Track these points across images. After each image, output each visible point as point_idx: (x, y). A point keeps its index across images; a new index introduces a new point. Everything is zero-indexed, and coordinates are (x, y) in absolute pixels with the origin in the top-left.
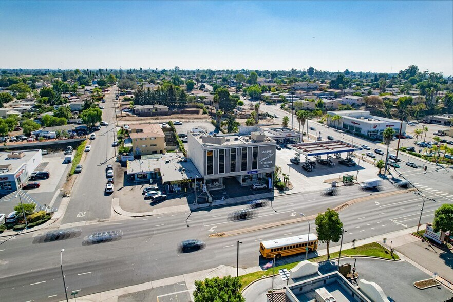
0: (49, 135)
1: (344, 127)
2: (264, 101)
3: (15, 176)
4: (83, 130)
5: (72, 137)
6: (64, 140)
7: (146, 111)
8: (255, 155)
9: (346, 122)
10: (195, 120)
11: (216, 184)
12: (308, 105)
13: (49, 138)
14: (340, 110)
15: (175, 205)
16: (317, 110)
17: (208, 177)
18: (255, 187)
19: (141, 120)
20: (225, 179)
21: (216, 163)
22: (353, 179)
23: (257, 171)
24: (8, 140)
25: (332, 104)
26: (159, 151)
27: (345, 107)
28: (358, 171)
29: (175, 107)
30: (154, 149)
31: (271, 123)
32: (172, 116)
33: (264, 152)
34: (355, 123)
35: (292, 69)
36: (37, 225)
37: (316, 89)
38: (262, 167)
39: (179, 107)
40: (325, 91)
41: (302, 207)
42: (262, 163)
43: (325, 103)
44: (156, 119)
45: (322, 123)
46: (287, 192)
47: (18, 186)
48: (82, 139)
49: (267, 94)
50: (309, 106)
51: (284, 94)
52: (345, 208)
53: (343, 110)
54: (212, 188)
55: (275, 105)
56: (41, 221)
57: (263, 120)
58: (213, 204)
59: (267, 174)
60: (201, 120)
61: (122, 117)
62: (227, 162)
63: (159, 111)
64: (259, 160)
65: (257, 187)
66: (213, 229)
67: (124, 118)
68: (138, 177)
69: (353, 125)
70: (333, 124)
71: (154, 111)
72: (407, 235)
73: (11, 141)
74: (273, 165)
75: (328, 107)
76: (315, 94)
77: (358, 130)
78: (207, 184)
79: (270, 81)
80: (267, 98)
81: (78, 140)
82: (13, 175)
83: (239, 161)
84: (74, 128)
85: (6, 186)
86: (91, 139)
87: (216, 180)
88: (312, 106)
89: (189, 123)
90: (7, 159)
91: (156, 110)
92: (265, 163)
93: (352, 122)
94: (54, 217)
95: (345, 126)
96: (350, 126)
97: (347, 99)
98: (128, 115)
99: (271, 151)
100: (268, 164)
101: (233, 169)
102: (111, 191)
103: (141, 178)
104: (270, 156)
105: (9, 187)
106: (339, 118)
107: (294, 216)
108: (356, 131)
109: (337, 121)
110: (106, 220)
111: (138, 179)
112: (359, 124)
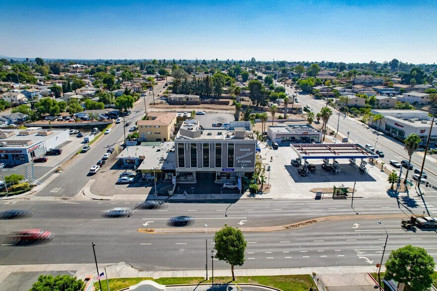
0: (85, 117)
1: (386, 129)
2: (314, 94)
3: (27, 150)
4: (115, 115)
5: (102, 119)
6: (95, 122)
7: (178, 100)
8: (231, 152)
9: (388, 123)
10: (219, 111)
11: (189, 178)
12: (356, 101)
13: (85, 119)
14: (396, 109)
15: (136, 193)
16: (367, 108)
17: (179, 169)
18: (225, 186)
19: (170, 108)
20: (198, 173)
21: (187, 156)
22: (348, 192)
23: (233, 170)
24: (57, 119)
25: (388, 101)
26: (162, 140)
27: (404, 106)
28: (355, 183)
29: (208, 97)
30: (158, 136)
31: (304, 119)
32: (201, 106)
33: (241, 150)
34: (398, 125)
35: (371, 62)
36: (16, 194)
37: (380, 83)
38: (239, 165)
39: (215, 97)
40: (390, 87)
42: (239, 161)
43: (378, 100)
44: (184, 108)
45: (363, 122)
47: (30, 159)
48: (109, 122)
49: (318, 88)
50: (357, 103)
51: (338, 88)
52: (309, 224)
53: (400, 109)
54: (186, 181)
55: (324, 99)
56: (21, 191)
59: (246, 173)
60: (225, 111)
61: (154, 104)
62: (200, 156)
63: (190, 100)
64: (236, 158)
65: (227, 186)
67: (156, 106)
68: (126, 162)
69: (396, 126)
70: (374, 124)
71: (185, 100)
72: (361, 273)
73: (58, 120)
74: (252, 165)
75: (381, 104)
76: (375, 90)
77: (402, 133)
78: (178, 177)
79: (334, 73)
80: (317, 92)
81: (106, 123)
83: (212, 156)
84: (107, 112)
85: (21, 157)
86: (117, 123)
87: (191, 174)
88: (361, 102)
89: (212, 114)
90: (37, 135)
91: (188, 99)
92: (242, 161)
93: (396, 124)
94: (34, 189)
95: (388, 128)
96: (393, 128)
97: (409, 96)
98: (161, 103)
99: (249, 150)
100: (246, 163)
101: (206, 164)
102: (93, 172)
103: (129, 163)
104: (248, 155)
105: (24, 159)
106: (381, 118)
108: (399, 134)
109: (379, 121)
110: (69, 198)
111: (127, 164)
112: (403, 127)
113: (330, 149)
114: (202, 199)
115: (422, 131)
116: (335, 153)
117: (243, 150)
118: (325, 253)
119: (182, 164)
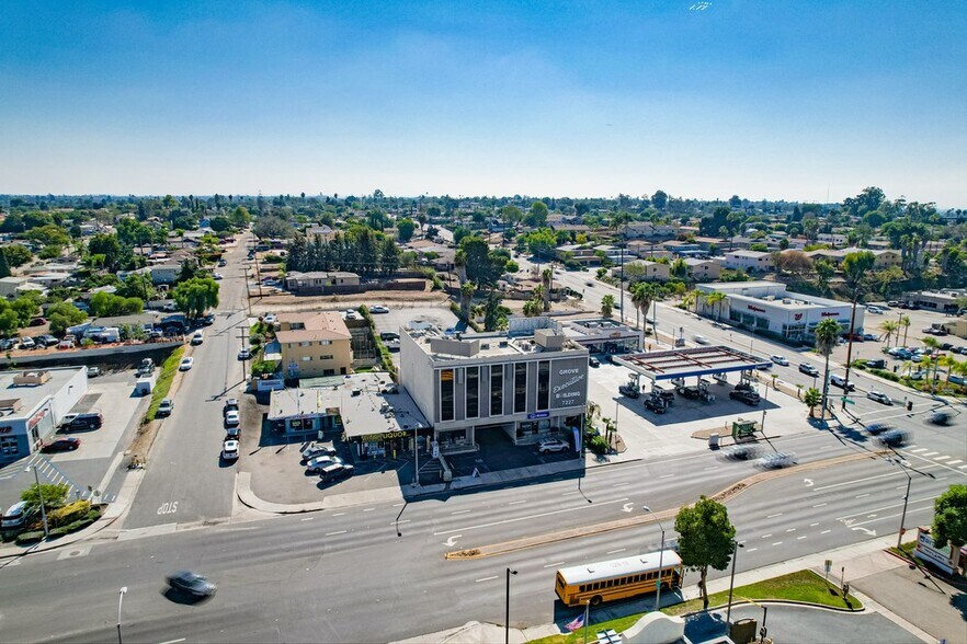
0: (103, 334)
1: (731, 318)
2: (562, 262)
3: (27, 424)
4: (178, 324)
5: (153, 339)
6: (136, 345)
7: (312, 284)
8: (544, 378)
9: (735, 307)
10: (416, 304)
11: (460, 441)
12: (655, 270)
13: (105, 341)
14: (723, 281)
15: (371, 487)
16: (674, 281)
17: (442, 426)
18: (543, 447)
19: (302, 303)
20: (480, 430)
21: (460, 395)
22: (754, 430)
23: (548, 414)
24: (16, 346)
25: (706, 268)
26: (338, 370)
27: (734, 275)
28: (765, 413)
29: (373, 276)
30: (328, 364)
31: (578, 310)
32: (367, 294)
33: (562, 372)
34: (755, 309)
35: (621, 196)
36: (71, 532)
37: (671, 237)
38: (558, 404)
39: (382, 276)
40: (690, 242)
41: (645, 492)
42: (558, 396)
43: (690, 267)
44: (334, 300)
45: (685, 309)
46: (612, 458)
47: (32, 446)
48: (174, 343)
49: (568, 248)
50: (657, 274)
51: (604, 248)
52: (738, 492)
53: (728, 281)
54: (452, 450)
55: (584, 270)
56: (79, 522)
57: (559, 304)
58: (454, 486)
59: (569, 419)
60: (429, 303)
61: (261, 296)
62: (484, 393)
63: (339, 283)
64: (552, 390)
65: (548, 447)
66: (453, 540)
67: (265, 299)
68: (292, 427)
69: (751, 312)
70: (709, 311)
71: (329, 284)
72: (876, 552)
73: (22, 347)
74: (582, 400)
75: (697, 274)
76: (668, 248)
77: (763, 322)
78: (440, 441)
79: (574, 220)
80: (568, 257)
81: (167, 345)
82: (24, 421)
83: (509, 390)
84: (158, 321)
85: (6, 445)
86: (194, 344)
87: (461, 433)
88: (664, 273)
89: (403, 310)
90: (12, 387)
91: (334, 282)
92: (565, 395)
93: (750, 307)
94: (108, 513)
95: (734, 315)
96: (746, 316)
97: (737, 257)
98: (274, 293)
99: (577, 370)
100: (571, 398)
101: (496, 410)
102: (233, 455)
103: (299, 428)
104: (575, 380)
105: (14, 448)
106: (722, 298)
107: (629, 510)
108: (758, 325)
109: (717, 306)
110: (221, 519)
111: (293, 430)
112: (764, 311)
113: (687, 359)
114: (515, 478)
115: (798, 317)
116: (700, 364)
117: (565, 371)
118: (776, 537)
119: (447, 415)
